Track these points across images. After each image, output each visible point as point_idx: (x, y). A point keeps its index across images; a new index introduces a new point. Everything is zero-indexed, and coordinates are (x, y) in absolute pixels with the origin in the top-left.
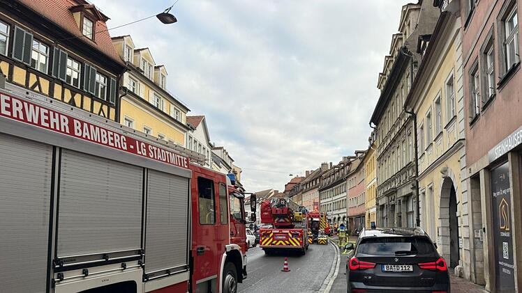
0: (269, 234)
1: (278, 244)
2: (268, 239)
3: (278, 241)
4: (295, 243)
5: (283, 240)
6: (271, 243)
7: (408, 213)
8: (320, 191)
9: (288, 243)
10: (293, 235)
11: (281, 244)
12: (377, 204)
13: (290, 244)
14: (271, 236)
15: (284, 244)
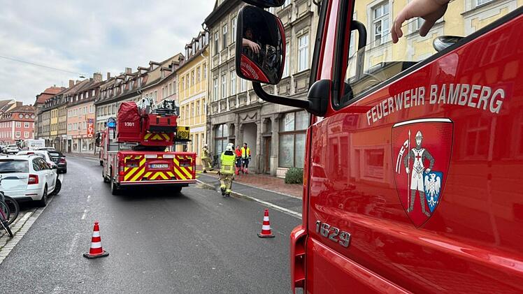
0: (138, 161)
1: (153, 178)
2: (135, 169)
3: (154, 172)
4: (185, 175)
5: (164, 171)
6: (142, 177)
7: (281, 134)
8: (97, 105)
9: (171, 174)
10: (180, 161)
11: (159, 177)
12: (209, 123)
13: (176, 176)
14: (141, 163)
15: (164, 177)
